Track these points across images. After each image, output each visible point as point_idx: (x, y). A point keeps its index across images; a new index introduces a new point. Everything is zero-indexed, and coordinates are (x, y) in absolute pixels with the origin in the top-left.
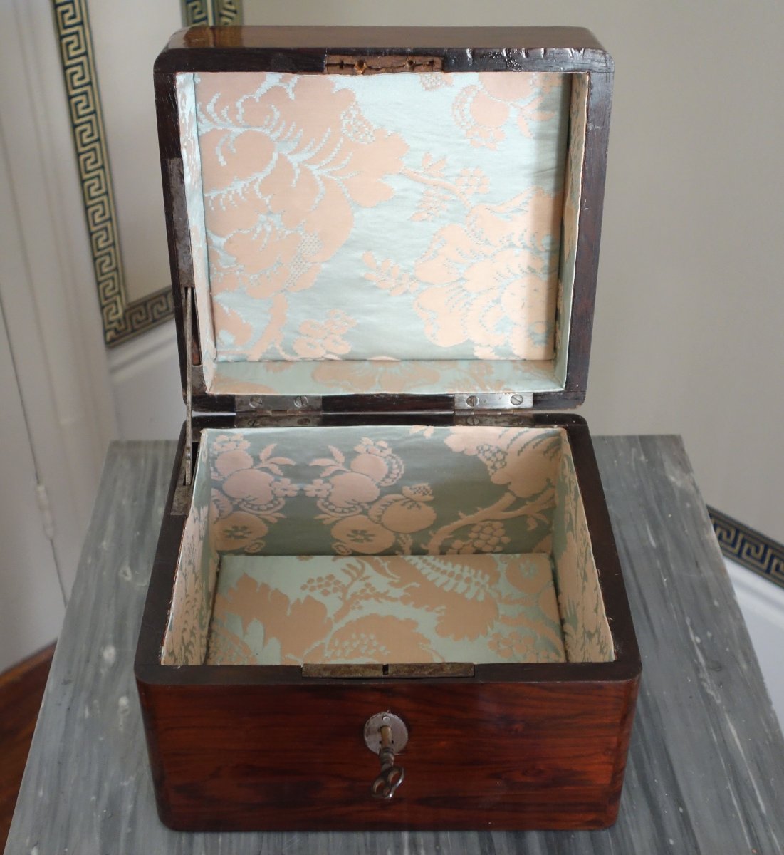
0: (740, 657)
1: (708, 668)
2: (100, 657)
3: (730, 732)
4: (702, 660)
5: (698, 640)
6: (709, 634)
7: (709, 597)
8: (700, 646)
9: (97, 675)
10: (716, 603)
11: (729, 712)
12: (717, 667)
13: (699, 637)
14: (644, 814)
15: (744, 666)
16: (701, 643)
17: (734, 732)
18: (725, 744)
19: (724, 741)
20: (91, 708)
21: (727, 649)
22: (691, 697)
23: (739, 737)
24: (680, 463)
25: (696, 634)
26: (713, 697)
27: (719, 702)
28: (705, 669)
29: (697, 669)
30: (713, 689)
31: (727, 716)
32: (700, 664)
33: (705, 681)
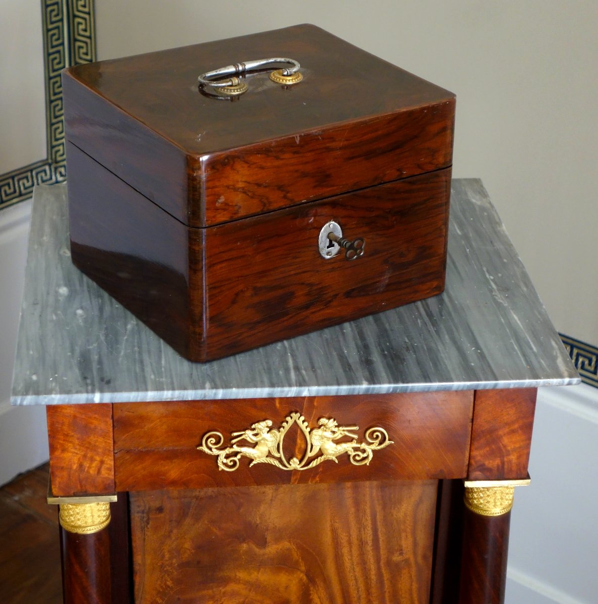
0: (522, 284)
1: (498, 290)
2: (57, 292)
3: (514, 319)
4: (494, 286)
5: (492, 278)
6: (500, 275)
7: (500, 257)
8: (493, 280)
9: (57, 301)
10: (505, 260)
11: (513, 309)
12: (504, 289)
13: (492, 276)
14: (454, 353)
15: (525, 289)
16: (494, 279)
17: (516, 317)
18: (510, 324)
19: (509, 322)
20: (56, 315)
21: (513, 282)
22: (486, 303)
23: (519, 320)
24: (480, 193)
25: (490, 274)
26: (502, 303)
27: (506, 305)
28: (496, 290)
29: (491, 291)
30: (502, 299)
31: (512, 312)
32: (493, 288)
33: (496, 296)
